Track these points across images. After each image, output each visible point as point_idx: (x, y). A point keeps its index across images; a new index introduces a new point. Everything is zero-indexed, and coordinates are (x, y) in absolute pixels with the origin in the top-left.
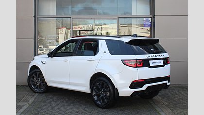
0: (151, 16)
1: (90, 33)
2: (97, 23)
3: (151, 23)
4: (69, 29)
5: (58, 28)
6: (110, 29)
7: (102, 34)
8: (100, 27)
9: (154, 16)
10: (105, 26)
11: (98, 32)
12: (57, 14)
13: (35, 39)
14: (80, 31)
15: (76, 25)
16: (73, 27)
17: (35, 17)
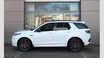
0: (79, 11)
1: (51, 19)
2: (54, 14)
3: (79, 15)
4: (41, 17)
5: (35, 17)
6: (60, 17)
7: (56, 20)
8: (56, 16)
9: (80, 12)
10: (58, 16)
11: (55, 19)
12: (35, 11)
13: (24, 22)
14: (46, 18)
15: (44, 15)
16: (43, 16)
17: (24, 12)
